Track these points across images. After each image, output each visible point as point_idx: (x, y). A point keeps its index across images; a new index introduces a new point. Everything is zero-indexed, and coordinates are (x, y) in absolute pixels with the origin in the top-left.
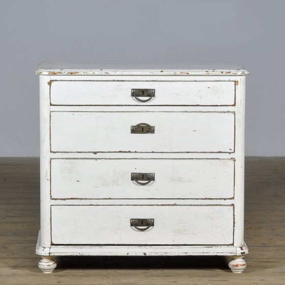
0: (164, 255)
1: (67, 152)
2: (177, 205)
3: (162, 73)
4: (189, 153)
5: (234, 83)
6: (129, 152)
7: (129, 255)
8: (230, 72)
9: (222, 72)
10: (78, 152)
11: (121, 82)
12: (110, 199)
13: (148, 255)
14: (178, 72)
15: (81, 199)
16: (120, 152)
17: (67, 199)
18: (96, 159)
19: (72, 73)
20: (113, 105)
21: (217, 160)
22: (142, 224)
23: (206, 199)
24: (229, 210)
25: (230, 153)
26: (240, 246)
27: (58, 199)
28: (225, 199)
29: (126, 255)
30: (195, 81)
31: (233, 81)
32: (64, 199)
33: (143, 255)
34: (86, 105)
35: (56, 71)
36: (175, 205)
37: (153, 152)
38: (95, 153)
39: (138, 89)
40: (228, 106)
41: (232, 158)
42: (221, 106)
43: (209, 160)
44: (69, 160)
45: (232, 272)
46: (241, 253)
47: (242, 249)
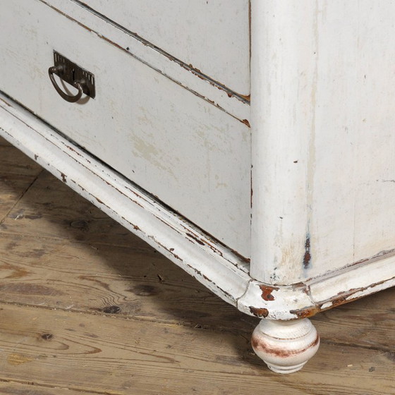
22: (73, 79)
23: (191, 67)
28: (230, 92)
29: (32, 157)
46: (252, 310)
47: (267, 294)
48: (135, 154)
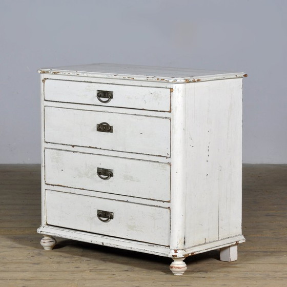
0: (116, 247)
1: (55, 144)
2: (129, 202)
3: (115, 77)
4: (138, 154)
5: (169, 90)
6: (96, 148)
7: (92, 242)
8: (164, 80)
9: (158, 79)
10: (62, 144)
11: (90, 84)
12: (83, 189)
13: (105, 245)
14: (126, 76)
15: (64, 187)
16: (90, 147)
17: (55, 185)
18: (74, 152)
19: (55, 73)
20: (85, 104)
21: (158, 164)
22: (105, 216)
23: (150, 199)
24: (167, 212)
25: (167, 158)
26: (175, 249)
27: (50, 185)
28: (164, 202)
29: (90, 242)
30: (141, 86)
31: (169, 88)
32: (53, 185)
33: (102, 244)
34: (67, 103)
35: (45, 70)
36: (127, 202)
37: (112, 150)
38: (73, 146)
39: (102, 91)
40: (165, 112)
41: (168, 163)
42: (160, 111)
43: (152, 163)
44: (56, 151)
45: (172, 274)
46: (173, 256)
47: (176, 251)
48: (128, 230)
